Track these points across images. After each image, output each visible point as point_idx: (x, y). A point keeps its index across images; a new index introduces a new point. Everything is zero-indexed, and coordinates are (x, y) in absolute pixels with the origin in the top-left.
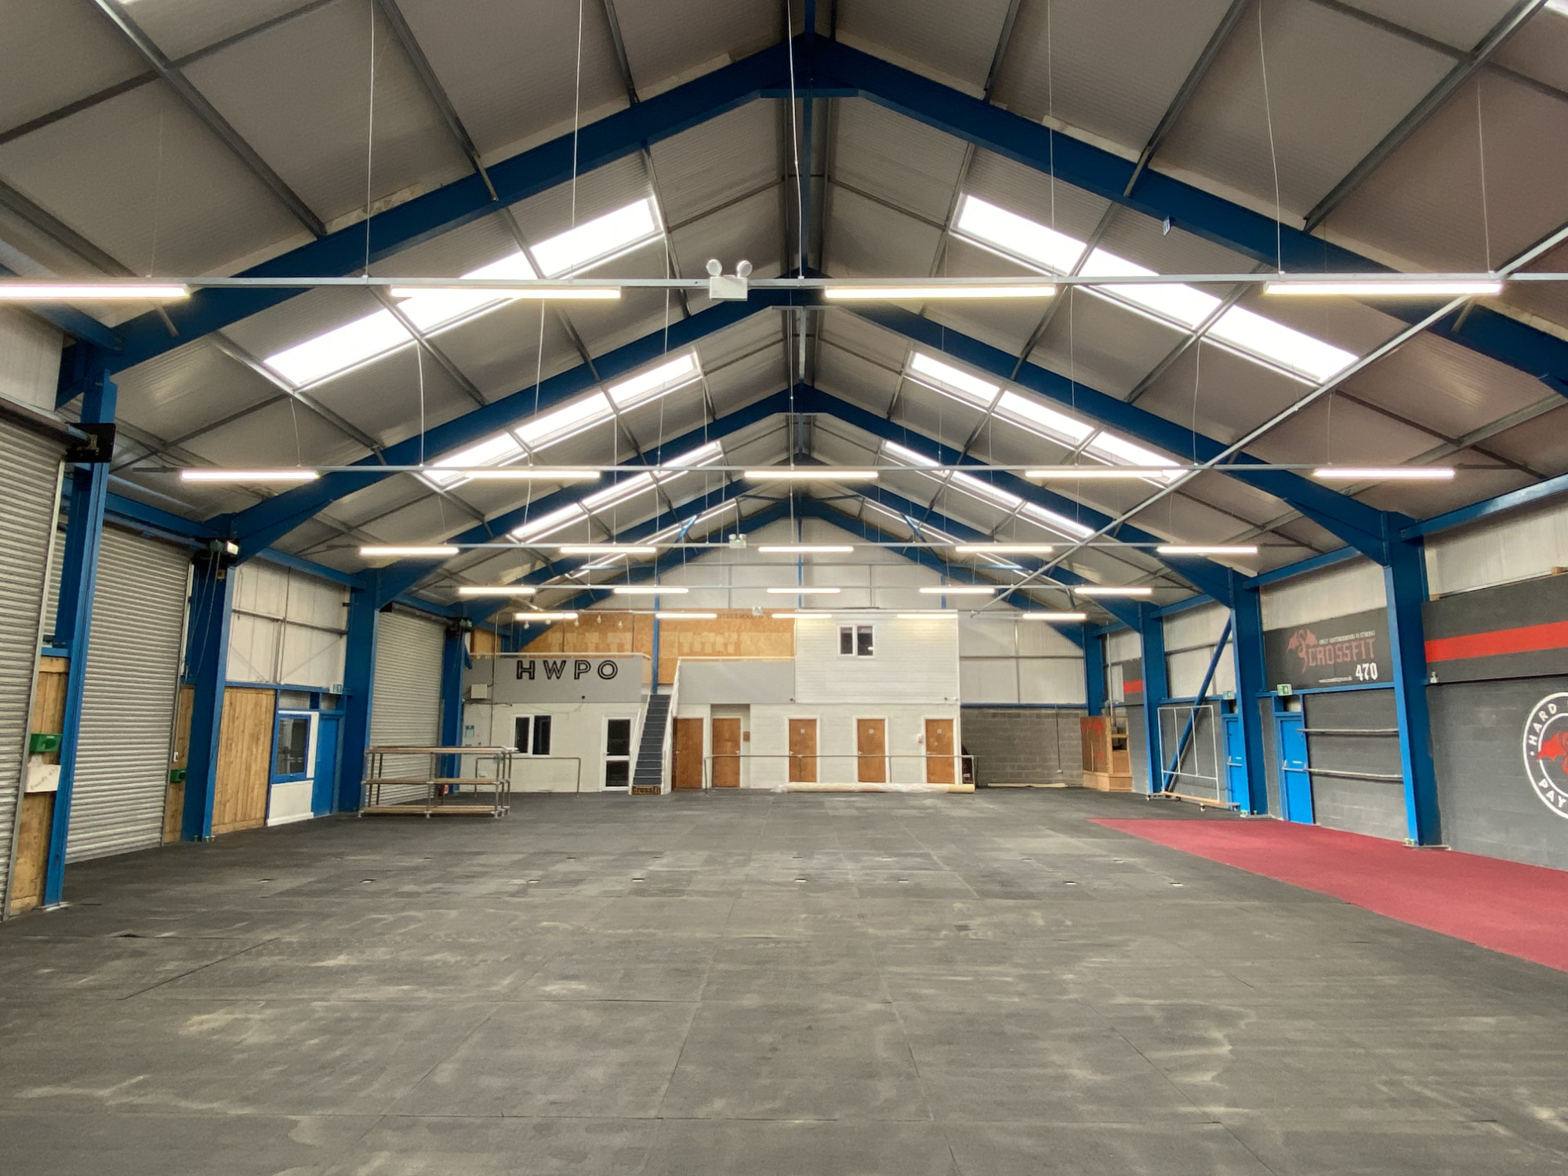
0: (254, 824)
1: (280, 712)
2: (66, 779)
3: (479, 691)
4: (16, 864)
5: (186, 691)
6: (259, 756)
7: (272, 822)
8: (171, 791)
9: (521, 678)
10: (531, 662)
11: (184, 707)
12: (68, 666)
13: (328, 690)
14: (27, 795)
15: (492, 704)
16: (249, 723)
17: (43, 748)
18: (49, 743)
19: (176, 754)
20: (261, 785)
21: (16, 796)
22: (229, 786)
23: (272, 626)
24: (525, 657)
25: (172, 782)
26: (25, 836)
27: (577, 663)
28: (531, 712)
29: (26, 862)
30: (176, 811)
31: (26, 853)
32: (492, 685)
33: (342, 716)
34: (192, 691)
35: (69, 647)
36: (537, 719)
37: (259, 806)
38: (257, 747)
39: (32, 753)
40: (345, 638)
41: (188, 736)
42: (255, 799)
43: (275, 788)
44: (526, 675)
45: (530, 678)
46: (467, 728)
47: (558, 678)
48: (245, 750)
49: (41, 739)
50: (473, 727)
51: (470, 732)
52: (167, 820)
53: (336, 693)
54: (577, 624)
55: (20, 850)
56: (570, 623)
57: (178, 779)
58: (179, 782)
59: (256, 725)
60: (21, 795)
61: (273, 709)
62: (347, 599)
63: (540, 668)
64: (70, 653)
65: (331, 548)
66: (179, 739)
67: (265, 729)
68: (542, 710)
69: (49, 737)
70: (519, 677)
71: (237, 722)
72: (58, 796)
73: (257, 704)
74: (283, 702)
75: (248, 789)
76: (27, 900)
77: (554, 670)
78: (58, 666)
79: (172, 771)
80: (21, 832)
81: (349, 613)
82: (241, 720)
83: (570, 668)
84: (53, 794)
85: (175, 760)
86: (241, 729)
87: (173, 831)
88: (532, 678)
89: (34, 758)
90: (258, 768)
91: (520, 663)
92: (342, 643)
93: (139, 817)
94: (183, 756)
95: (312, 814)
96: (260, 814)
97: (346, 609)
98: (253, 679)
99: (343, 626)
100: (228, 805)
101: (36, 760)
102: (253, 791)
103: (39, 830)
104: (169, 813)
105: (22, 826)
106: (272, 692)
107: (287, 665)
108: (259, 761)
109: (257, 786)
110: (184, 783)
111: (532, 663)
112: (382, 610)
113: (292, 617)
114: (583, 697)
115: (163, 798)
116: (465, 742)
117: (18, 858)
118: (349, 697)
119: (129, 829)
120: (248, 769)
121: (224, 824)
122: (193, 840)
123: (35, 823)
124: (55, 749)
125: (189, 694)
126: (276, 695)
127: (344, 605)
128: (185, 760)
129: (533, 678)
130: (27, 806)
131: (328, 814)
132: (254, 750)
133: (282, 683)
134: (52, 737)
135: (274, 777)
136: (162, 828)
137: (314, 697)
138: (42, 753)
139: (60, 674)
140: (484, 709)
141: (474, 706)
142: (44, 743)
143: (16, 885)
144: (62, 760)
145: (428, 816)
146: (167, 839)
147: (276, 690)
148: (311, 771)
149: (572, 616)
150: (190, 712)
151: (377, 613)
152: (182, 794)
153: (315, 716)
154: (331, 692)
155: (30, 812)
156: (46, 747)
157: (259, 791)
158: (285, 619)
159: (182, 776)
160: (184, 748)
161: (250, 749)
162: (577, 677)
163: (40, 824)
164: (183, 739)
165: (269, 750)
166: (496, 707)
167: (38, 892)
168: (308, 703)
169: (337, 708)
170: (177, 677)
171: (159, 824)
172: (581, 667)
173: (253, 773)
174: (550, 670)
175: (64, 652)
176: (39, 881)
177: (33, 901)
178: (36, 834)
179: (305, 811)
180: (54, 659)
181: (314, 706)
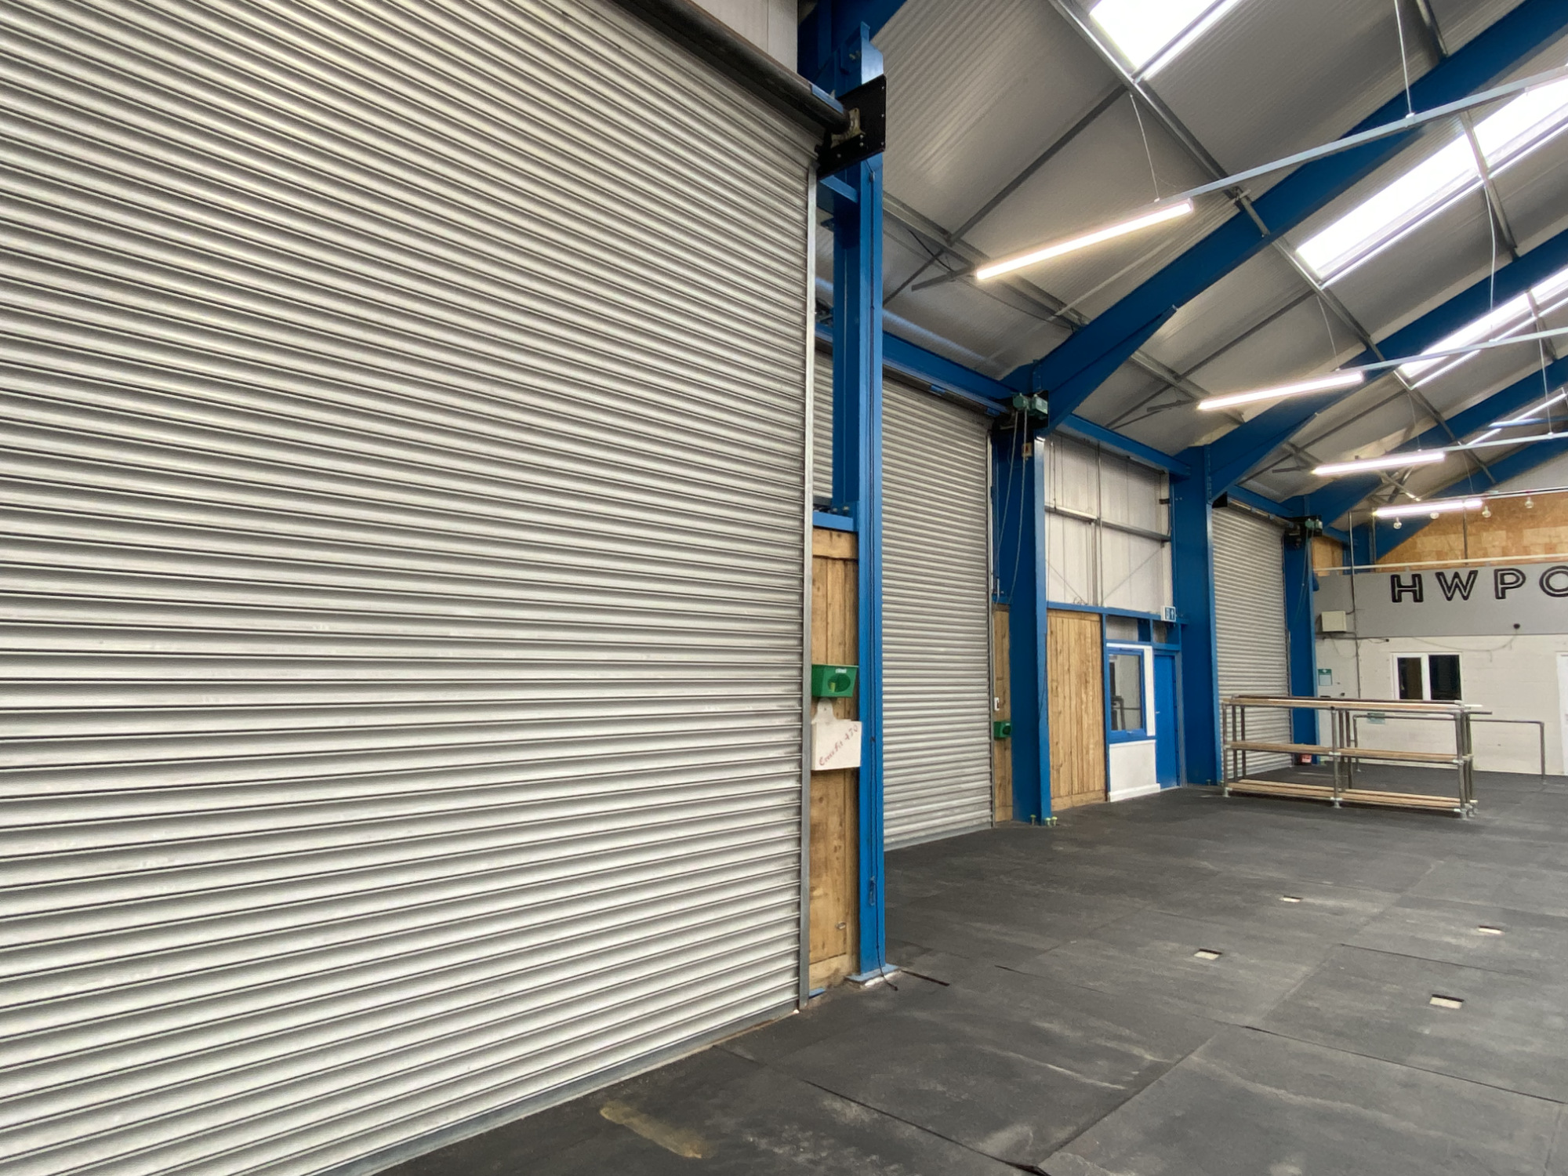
0: (1093, 797)
1: (1109, 645)
2: (872, 744)
3: (1333, 620)
4: (811, 898)
5: (998, 613)
6: (1090, 704)
7: (1117, 795)
8: (996, 751)
9: (1400, 600)
10: (1414, 576)
11: (999, 635)
12: (856, 547)
13: (1160, 617)
14: (814, 774)
15: (1356, 639)
16: (1075, 659)
17: (832, 691)
18: (841, 682)
19: (997, 699)
20: (1096, 744)
21: (800, 779)
22: (1060, 745)
23: (1085, 531)
24: (1403, 569)
25: (997, 738)
26: (822, 850)
27: (1499, 575)
28: (1423, 650)
29: (826, 894)
30: (1003, 778)
31: (824, 878)
32: (1354, 611)
33: (1177, 652)
34: (1006, 615)
35: (853, 514)
36: (1433, 660)
37: (1097, 773)
38: (1086, 693)
39: (817, 699)
40: (1168, 545)
41: (1007, 676)
42: (1091, 762)
43: (1115, 750)
44: (1407, 597)
45: (1416, 600)
46: (1321, 671)
47: (1465, 598)
48: (1073, 696)
49: (828, 675)
50: (1329, 671)
51: (1325, 678)
52: (996, 791)
53: (1168, 620)
54: (1486, 513)
55: (814, 872)
56: (1474, 516)
57: (1002, 735)
58: (1004, 739)
59: (1082, 662)
60: (807, 776)
61: (1099, 640)
62: (1165, 494)
63: (1431, 587)
64: (856, 523)
65: (1154, 410)
66: (998, 679)
67: (1093, 668)
68: (1444, 646)
69: (839, 671)
70: (1396, 599)
71: (1060, 658)
72: (863, 776)
73: (1081, 634)
74: (1111, 632)
75: (1082, 751)
76: (835, 963)
77: (1457, 586)
78: (841, 547)
79: (995, 723)
80: (812, 840)
81: (1170, 509)
82: (1065, 653)
83: (1485, 584)
84: (855, 772)
85: (996, 709)
86: (1066, 668)
87: (1004, 805)
88: (1418, 598)
89: (821, 708)
90: (1091, 722)
91: (1395, 580)
92: (1166, 551)
93: (964, 786)
94: (1005, 702)
95: (1159, 785)
96: (1099, 785)
97: (1164, 508)
98: (1069, 600)
99: (1164, 529)
100: (1061, 769)
101: (825, 711)
102: (1087, 752)
103: (842, 837)
104: (997, 782)
105: (814, 828)
106: (1096, 618)
107: (1107, 584)
108: (1091, 711)
109: (1091, 746)
110: (1009, 740)
111: (1417, 578)
112: (1215, 506)
113: (1106, 518)
114: (1517, 626)
115: (988, 761)
116: (1321, 691)
117: (812, 889)
118: (1183, 626)
119: (955, 803)
120: (1080, 722)
121: (1060, 797)
122: (1030, 820)
123: (834, 823)
124: (849, 692)
125: (1002, 618)
126: (1101, 621)
127: (1162, 502)
128: (1007, 708)
129: (1421, 600)
130: (817, 794)
131: (1176, 787)
132: (1084, 696)
133: (1105, 605)
134: (844, 671)
135: (1112, 733)
136: (991, 802)
137: (1144, 626)
138: (832, 700)
139: (844, 560)
140: (1345, 646)
141: (1328, 642)
142: (831, 681)
143: (815, 937)
144: (863, 713)
145: (1338, 806)
146: (999, 816)
147: (1101, 616)
148: (1151, 730)
149: (1473, 503)
150: (1006, 642)
151: (1209, 508)
152: (1008, 753)
153: (1148, 651)
154: (1164, 619)
155: (824, 802)
156: (838, 689)
157: (1095, 754)
158: (1099, 519)
159: (1007, 731)
160: (1004, 693)
161: (1078, 695)
162: (1501, 595)
163: (841, 825)
164: (1002, 679)
165: (1100, 698)
166: (1363, 643)
167: (849, 950)
168: (1135, 635)
169: (1169, 641)
170: (988, 592)
171: (987, 797)
172: (1506, 581)
173: (1085, 726)
174: (1449, 588)
175: (846, 523)
176: (849, 928)
177: (843, 964)
178: (836, 843)
179: (1149, 783)
180: (835, 534)
181: (1145, 637)
